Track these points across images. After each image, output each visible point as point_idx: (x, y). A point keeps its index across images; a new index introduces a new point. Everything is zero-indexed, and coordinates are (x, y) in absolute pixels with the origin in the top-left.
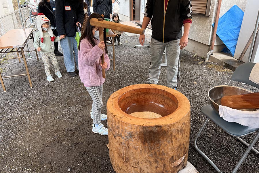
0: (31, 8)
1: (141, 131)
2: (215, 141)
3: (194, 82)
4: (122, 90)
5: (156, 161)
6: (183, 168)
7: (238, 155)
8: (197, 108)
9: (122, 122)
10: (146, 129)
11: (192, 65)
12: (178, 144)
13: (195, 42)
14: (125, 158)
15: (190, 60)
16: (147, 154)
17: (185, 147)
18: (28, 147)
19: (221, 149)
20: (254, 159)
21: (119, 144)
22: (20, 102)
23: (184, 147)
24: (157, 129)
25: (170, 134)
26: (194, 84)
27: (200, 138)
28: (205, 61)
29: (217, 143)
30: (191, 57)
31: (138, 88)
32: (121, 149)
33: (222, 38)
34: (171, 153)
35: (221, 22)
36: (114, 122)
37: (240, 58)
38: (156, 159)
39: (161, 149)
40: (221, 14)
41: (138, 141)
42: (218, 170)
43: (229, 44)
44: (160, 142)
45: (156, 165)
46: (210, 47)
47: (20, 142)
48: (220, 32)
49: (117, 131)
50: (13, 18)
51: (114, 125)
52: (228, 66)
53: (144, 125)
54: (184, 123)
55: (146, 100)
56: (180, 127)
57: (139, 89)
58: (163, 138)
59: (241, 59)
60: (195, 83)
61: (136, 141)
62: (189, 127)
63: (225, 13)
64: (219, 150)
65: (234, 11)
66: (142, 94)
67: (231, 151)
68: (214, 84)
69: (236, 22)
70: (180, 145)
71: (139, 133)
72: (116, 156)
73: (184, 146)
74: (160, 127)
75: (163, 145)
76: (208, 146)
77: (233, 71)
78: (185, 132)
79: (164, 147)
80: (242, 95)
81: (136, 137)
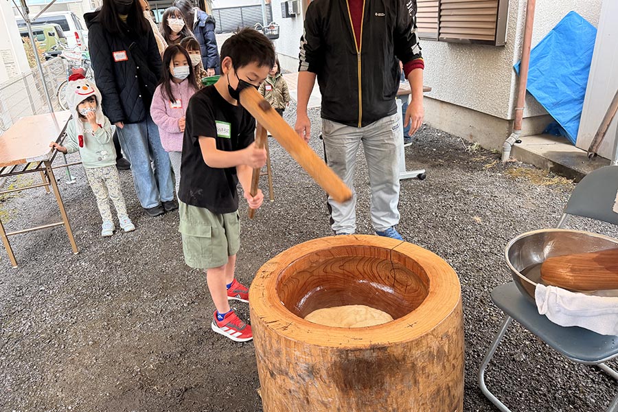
0: (69, 59)
1: (335, 362)
2: (533, 371)
3: (475, 218)
4: (287, 254)
7: (595, 406)
8: (483, 286)
9: (286, 340)
10: (347, 354)
11: (467, 172)
12: (433, 388)
13: (473, 113)
15: (461, 159)
17: (452, 394)
18: (72, 402)
19: (549, 392)
21: (285, 394)
22: (51, 292)
23: (449, 394)
24: (375, 354)
25: (410, 365)
26: (474, 223)
27: (495, 365)
28: (500, 159)
29: (538, 375)
30: (466, 153)
31: (326, 248)
32: (290, 404)
33: (543, 99)
35: (538, 59)
36: (267, 339)
37: (592, 146)
39: (389, 402)
40: (537, 38)
41: (329, 387)
43: (561, 112)
44: (387, 386)
46: (512, 124)
47: (51, 391)
48: (535, 84)
49: (275, 361)
50: (27, 88)
51: (268, 347)
52: (561, 169)
53: (342, 346)
54: (447, 335)
55: (349, 276)
56: (434, 345)
57: (329, 251)
58: (393, 375)
59: (594, 150)
60: (478, 219)
61: (324, 386)
62: (462, 342)
63: (546, 33)
64: (545, 395)
65: (571, 28)
66: (336, 261)
67: (577, 397)
68: (525, 219)
69: (576, 56)
70: (438, 391)
71: (332, 365)
73: (449, 391)
74: (383, 348)
75: (393, 393)
76: (514, 384)
77: (574, 182)
78: (451, 357)
79: (396, 399)
80: (596, 252)
81: (324, 375)
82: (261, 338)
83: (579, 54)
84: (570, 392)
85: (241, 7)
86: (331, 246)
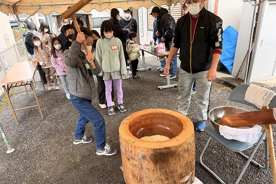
1: (152, 153)
2: (218, 156)
5: (167, 179)
6: (192, 183)
7: (240, 168)
9: (134, 146)
10: (156, 151)
12: (185, 162)
14: (139, 178)
16: (159, 173)
17: (192, 164)
18: (48, 175)
19: (224, 163)
20: (254, 170)
21: (133, 166)
22: (34, 133)
23: (191, 164)
24: (166, 150)
25: (178, 154)
27: (205, 155)
29: (220, 158)
31: (145, 114)
32: (135, 170)
34: (180, 171)
36: (127, 147)
37: (237, 75)
38: (167, 176)
39: (171, 167)
41: (150, 163)
42: (223, 182)
43: (226, 62)
44: (170, 161)
45: (168, 182)
49: (130, 154)
51: (127, 150)
52: (226, 83)
53: (154, 148)
54: (190, 143)
55: (153, 124)
56: (186, 147)
57: (147, 115)
58: (172, 158)
59: (238, 77)
61: (148, 163)
62: (194, 146)
64: (223, 165)
65: (229, 32)
66: (149, 119)
67: (233, 165)
70: (187, 163)
71: (151, 155)
72: (131, 177)
74: (169, 148)
75: (172, 164)
76: (212, 161)
77: (231, 88)
78: (191, 151)
79: (173, 166)
80: (239, 114)
81: (148, 158)
82: (125, 147)
83: (232, 41)
84: (231, 163)
85: (102, 18)
86: (147, 113)
